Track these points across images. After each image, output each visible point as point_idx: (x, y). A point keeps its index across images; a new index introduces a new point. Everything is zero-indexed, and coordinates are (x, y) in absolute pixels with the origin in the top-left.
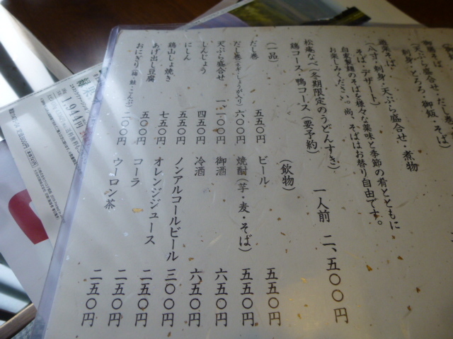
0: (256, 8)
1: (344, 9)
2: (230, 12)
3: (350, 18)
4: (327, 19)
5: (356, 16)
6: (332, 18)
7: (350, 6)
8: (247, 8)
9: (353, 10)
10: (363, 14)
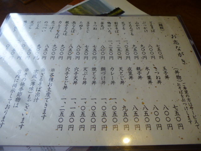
0: (79, 8)
1: (114, 8)
2: (68, 11)
3: (116, 12)
4: (107, 13)
5: (119, 11)
6: (109, 12)
7: (117, 7)
8: (75, 9)
9: (118, 9)
10: (122, 10)
